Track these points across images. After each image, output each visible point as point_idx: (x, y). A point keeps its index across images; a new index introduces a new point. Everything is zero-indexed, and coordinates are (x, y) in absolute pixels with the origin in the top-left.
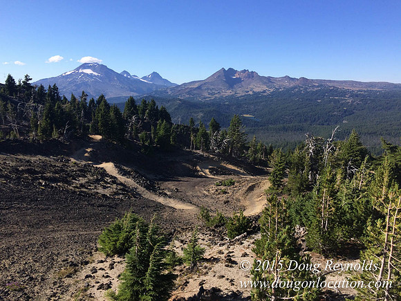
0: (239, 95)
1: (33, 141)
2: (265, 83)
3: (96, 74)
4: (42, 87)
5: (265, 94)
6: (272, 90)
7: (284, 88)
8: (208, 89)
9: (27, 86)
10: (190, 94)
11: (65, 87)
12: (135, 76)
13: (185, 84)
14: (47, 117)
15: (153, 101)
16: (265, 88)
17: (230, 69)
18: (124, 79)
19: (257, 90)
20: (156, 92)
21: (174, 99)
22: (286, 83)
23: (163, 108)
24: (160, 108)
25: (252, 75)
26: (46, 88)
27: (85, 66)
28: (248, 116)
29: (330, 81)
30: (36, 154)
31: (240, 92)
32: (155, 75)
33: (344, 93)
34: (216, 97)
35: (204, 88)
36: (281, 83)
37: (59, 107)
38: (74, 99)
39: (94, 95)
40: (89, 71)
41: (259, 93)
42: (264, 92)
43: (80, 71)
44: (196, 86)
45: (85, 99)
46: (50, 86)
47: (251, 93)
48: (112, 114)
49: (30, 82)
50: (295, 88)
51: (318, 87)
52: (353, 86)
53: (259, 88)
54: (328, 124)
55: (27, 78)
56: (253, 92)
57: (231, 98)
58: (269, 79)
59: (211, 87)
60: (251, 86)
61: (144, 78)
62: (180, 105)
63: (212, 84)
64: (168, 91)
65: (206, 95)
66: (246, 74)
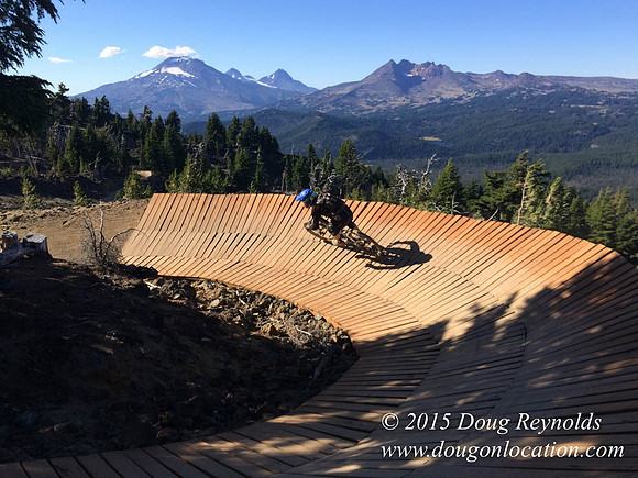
0: (417, 105)
1: (52, 179)
2: (461, 84)
3: (188, 75)
4: (84, 100)
5: (461, 102)
6: (472, 95)
7: (494, 91)
8: (366, 96)
9: (61, 100)
10: (337, 105)
11: (139, 98)
12: (248, 77)
13: (329, 89)
16: (461, 91)
17: (405, 62)
18: (233, 82)
19: (447, 95)
20: (283, 102)
21: (311, 114)
22: (498, 84)
23: (264, 130)
24: (260, 130)
25: (439, 71)
27: (170, 62)
28: (431, 139)
29: (572, 78)
31: (419, 99)
32: (282, 74)
33: (594, 98)
34: (380, 109)
35: (359, 94)
36: (488, 83)
40: (176, 71)
41: (451, 100)
42: (460, 98)
43: (163, 71)
44: (347, 91)
45: (149, 118)
46: (97, 100)
47: (437, 101)
49: (66, 94)
50: (514, 90)
51: (551, 88)
52: (610, 86)
53: (451, 92)
54: (566, 151)
56: (442, 99)
57: (404, 110)
58: (469, 78)
59: (372, 92)
60: (438, 90)
61: (264, 79)
62: (320, 124)
63: (374, 87)
64: (302, 100)
65: (363, 105)
66: (429, 69)
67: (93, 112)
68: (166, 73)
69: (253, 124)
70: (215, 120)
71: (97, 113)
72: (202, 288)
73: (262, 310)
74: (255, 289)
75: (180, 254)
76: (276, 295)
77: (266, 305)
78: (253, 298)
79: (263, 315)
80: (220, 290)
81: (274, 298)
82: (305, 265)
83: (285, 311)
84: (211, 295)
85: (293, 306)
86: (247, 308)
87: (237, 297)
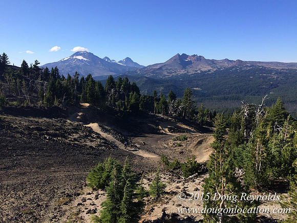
0: (190, 74)
1: (41, 107)
2: (209, 65)
3: (86, 59)
4: (47, 68)
5: (210, 73)
6: (215, 70)
7: (224, 68)
8: (167, 69)
9: (36, 68)
10: (153, 73)
11: (63, 69)
12: (113, 60)
13: (150, 66)
14: (50, 90)
15: (126, 78)
16: (210, 68)
17: (184, 55)
18: (106, 63)
19: (203, 69)
20: (129, 72)
21: (142, 77)
22: (226, 65)
23: (134, 83)
24: (131, 84)
25: (200, 59)
26: (50, 69)
27: (78, 54)
28: (197, 89)
29: (260, 62)
30: (42, 117)
31: (191, 71)
32: (128, 59)
33: (271, 71)
34: (173, 75)
35: (164, 69)
36: (222, 64)
37: (59, 83)
38: (70, 77)
39: (83, 74)
40: (80, 58)
41: (205, 72)
42: (209, 71)
43: (74, 57)
44: (158, 67)
45: (78, 77)
46: (53, 68)
47: (199, 72)
48: (97, 88)
49: (38, 65)
50: (233, 67)
51: (250, 66)
52: (277, 66)
53: (205, 68)
54: (259, 95)
55: (37, 63)
56: (201, 71)
57: (184, 76)
58: (213, 62)
59: (170, 68)
60: (199, 67)
61: (120, 62)
62: (146, 82)
63: (170, 65)
64: (138, 71)
65: (166, 73)
66: (195, 58)
68: (76, 59)
70: (111, 79)
71: (52, 75)
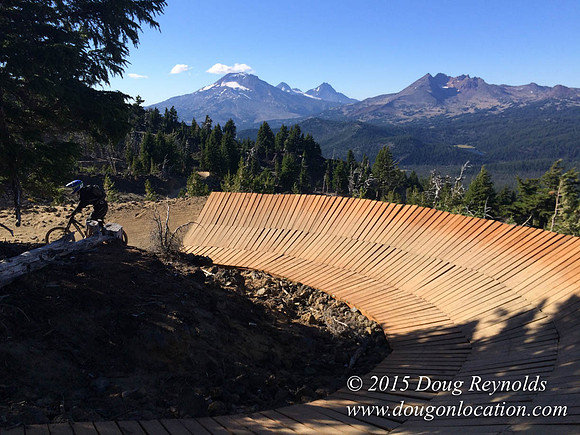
0: (451, 115)
2: (495, 96)
3: (243, 88)
5: (495, 113)
6: (506, 106)
7: (527, 102)
8: (403, 106)
9: (138, 110)
10: (375, 114)
11: (202, 108)
12: (296, 89)
13: (368, 100)
16: (495, 102)
17: (440, 75)
18: (283, 94)
19: (481, 106)
20: (326, 112)
21: (352, 123)
22: (532, 95)
23: (308, 137)
25: (474, 83)
27: (229, 77)
28: (465, 146)
31: (454, 110)
32: (326, 87)
34: (416, 118)
35: (396, 105)
36: (522, 95)
40: (233, 85)
41: (485, 111)
42: (494, 109)
43: (223, 85)
44: (385, 102)
45: (209, 126)
46: (167, 110)
47: (472, 111)
49: (142, 105)
50: (547, 101)
53: (485, 103)
56: (476, 109)
57: (438, 119)
58: (503, 91)
59: (409, 103)
60: (473, 101)
61: (310, 92)
62: (359, 132)
63: (410, 98)
64: (344, 110)
65: (400, 115)
66: (464, 82)
67: (164, 121)
68: (225, 87)
69: (299, 131)
70: (266, 128)
71: (166, 121)
72: (250, 278)
73: (303, 300)
74: (296, 280)
75: (232, 246)
76: (316, 287)
77: (306, 296)
78: (295, 289)
79: (304, 305)
80: (265, 280)
81: (314, 290)
82: (343, 261)
83: (324, 303)
84: (257, 283)
85: (332, 298)
86: (290, 297)
87: (280, 287)
